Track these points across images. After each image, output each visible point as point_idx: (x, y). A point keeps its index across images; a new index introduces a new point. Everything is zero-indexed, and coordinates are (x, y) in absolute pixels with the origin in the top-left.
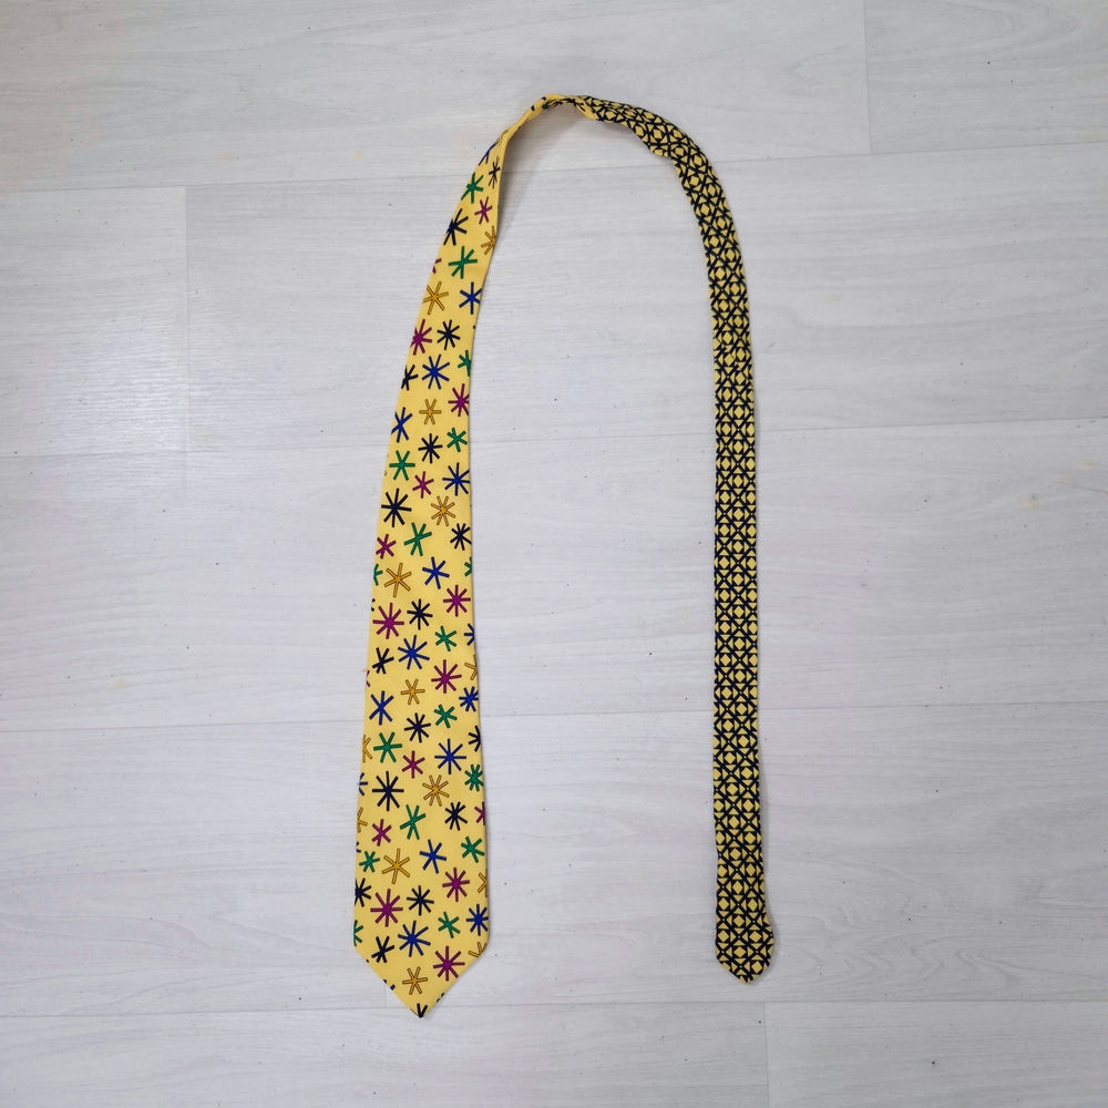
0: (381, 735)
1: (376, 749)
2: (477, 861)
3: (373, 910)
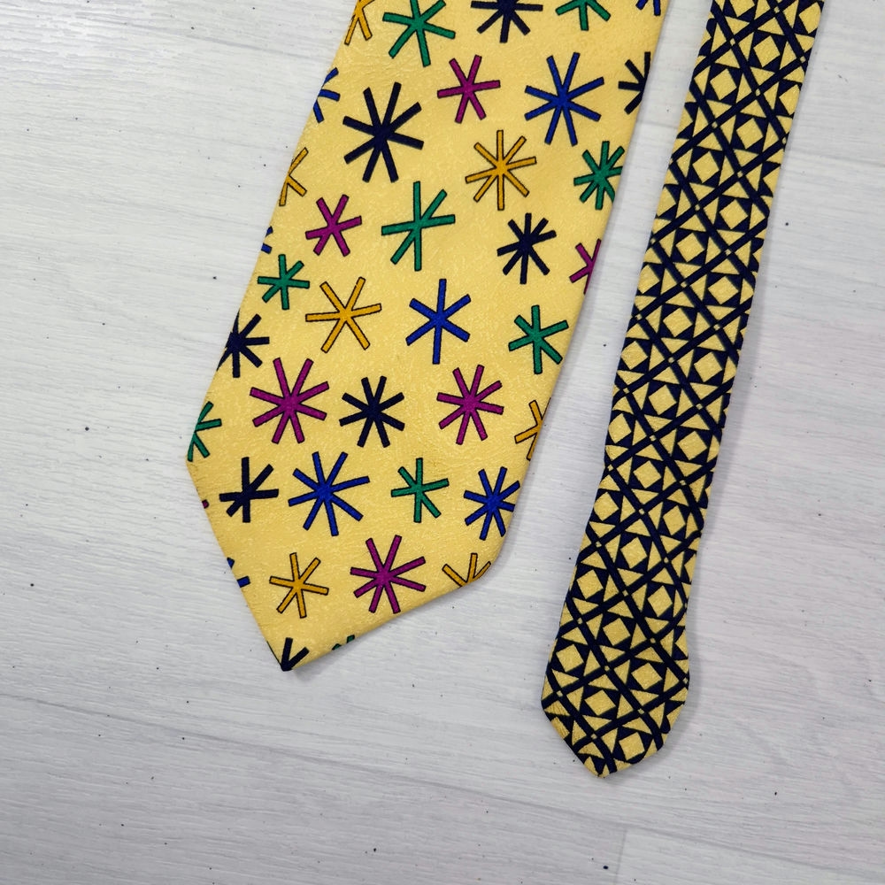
1: (389, 17)
2: (538, 370)
3: (256, 393)
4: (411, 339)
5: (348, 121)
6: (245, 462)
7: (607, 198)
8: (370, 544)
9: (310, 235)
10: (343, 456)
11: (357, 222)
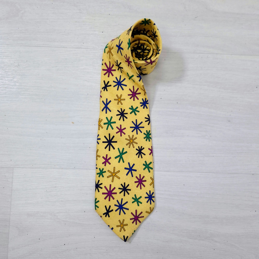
0: (107, 118)
1: (105, 124)
2: (149, 172)
3: (103, 194)
4: (127, 175)
5: (103, 142)
6: (106, 206)
7: (150, 139)
8: (132, 213)
9: (103, 163)
10: (122, 199)
11: (110, 158)
